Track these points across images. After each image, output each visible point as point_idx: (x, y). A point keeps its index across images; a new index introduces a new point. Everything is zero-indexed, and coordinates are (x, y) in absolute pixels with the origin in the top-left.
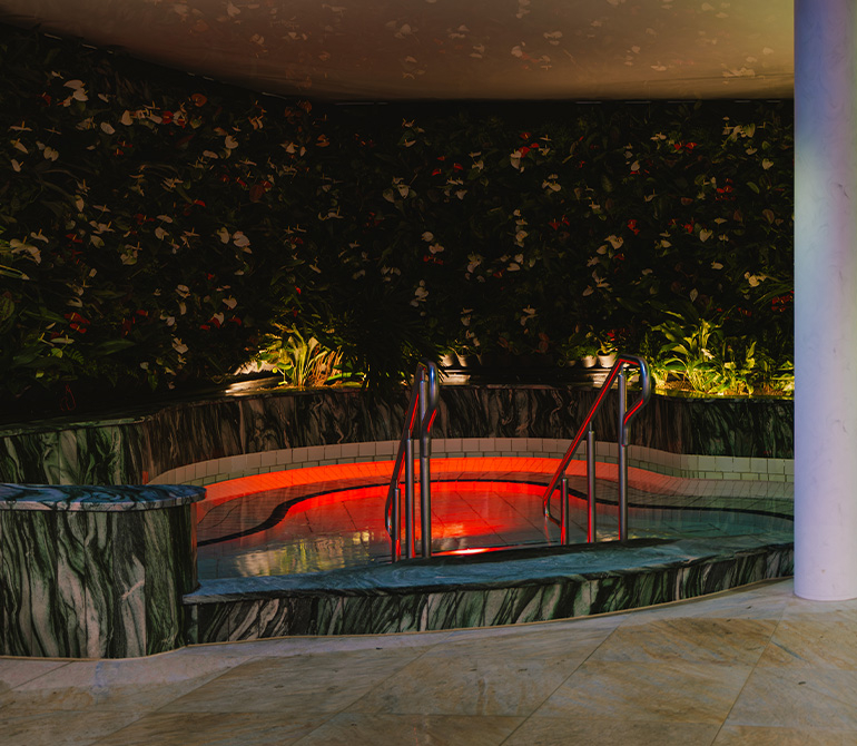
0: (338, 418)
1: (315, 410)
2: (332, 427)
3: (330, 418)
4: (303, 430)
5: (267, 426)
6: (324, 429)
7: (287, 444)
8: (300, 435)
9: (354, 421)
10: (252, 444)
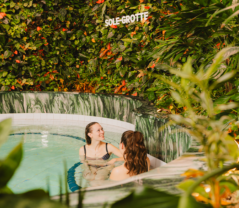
0: (65, 104)
1: (57, 100)
2: (63, 107)
3: (62, 104)
4: (51, 106)
5: (36, 104)
6: (60, 107)
7: (45, 111)
8: (50, 109)
9: (71, 105)
10: (29, 110)
